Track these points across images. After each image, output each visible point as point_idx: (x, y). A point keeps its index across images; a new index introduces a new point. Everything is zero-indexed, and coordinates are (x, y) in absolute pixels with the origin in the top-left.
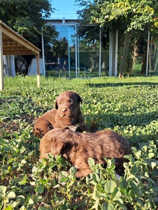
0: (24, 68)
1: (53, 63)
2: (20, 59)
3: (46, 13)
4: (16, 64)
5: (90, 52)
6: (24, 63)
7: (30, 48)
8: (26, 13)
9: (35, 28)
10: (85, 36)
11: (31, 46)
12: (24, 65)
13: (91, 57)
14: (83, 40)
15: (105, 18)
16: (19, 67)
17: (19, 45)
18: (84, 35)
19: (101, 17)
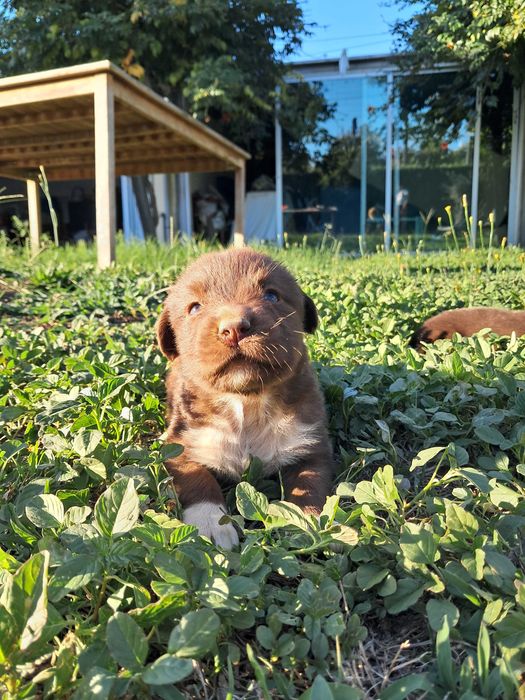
0: (218, 223)
1: (317, 208)
2: (207, 196)
3: (287, 39)
4: (196, 209)
5: (450, 170)
6: (219, 208)
7: (209, 146)
8: (224, 46)
9: (248, 91)
10: (425, 110)
11: (215, 140)
12: (220, 214)
13: (450, 184)
14: (419, 127)
15: (487, 38)
16: (204, 219)
17: (176, 140)
18: (421, 106)
19: (473, 37)
